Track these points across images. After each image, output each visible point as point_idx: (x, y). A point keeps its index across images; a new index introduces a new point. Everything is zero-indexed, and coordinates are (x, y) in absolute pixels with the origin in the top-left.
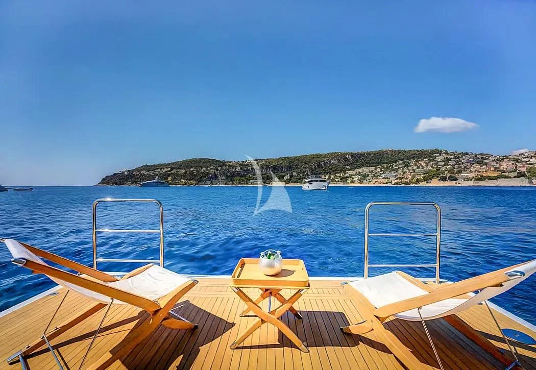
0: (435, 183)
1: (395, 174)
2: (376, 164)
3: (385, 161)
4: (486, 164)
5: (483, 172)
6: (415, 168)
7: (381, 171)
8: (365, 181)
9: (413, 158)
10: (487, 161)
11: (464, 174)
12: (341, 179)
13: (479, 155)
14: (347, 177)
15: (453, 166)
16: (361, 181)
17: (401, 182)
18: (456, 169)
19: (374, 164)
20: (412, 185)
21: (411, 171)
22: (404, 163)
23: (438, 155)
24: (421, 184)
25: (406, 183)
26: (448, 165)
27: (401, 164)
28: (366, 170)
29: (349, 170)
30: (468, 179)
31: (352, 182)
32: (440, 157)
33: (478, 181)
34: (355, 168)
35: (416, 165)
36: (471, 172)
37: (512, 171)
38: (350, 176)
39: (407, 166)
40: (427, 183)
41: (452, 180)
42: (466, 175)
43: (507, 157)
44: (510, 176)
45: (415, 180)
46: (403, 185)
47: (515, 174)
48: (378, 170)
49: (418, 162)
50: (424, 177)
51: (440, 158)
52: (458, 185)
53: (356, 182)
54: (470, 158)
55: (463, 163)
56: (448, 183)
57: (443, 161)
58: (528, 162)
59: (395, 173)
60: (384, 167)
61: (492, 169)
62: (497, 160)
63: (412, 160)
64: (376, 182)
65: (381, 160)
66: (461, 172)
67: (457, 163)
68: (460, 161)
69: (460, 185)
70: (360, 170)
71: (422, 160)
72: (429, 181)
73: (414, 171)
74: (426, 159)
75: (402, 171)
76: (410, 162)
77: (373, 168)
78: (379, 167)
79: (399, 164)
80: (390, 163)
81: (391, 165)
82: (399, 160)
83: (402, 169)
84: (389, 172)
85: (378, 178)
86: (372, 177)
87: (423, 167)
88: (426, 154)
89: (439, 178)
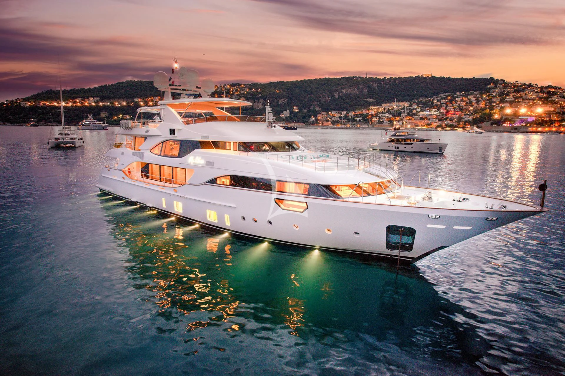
2: (411, 98)
3: (423, 93)
6: (462, 104)
7: (418, 107)
9: (460, 90)
13: (545, 88)
17: (445, 124)
19: (409, 97)
21: (457, 109)
22: (447, 97)
23: (493, 86)
25: (451, 127)
27: (444, 99)
28: (397, 106)
29: (374, 105)
35: (463, 100)
38: (377, 114)
39: (452, 101)
40: (478, 127)
48: (414, 106)
53: (385, 124)
63: (458, 93)
67: (516, 100)
71: (471, 94)
72: (480, 125)
73: (461, 109)
74: (477, 93)
75: (445, 109)
76: (455, 96)
77: (408, 103)
78: (414, 102)
79: (442, 99)
80: (430, 97)
81: (431, 99)
82: (441, 93)
83: (444, 105)
84: (429, 110)
85: (413, 119)
86: (406, 116)
87: (472, 104)
88: (477, 84)
89: (492, 121)
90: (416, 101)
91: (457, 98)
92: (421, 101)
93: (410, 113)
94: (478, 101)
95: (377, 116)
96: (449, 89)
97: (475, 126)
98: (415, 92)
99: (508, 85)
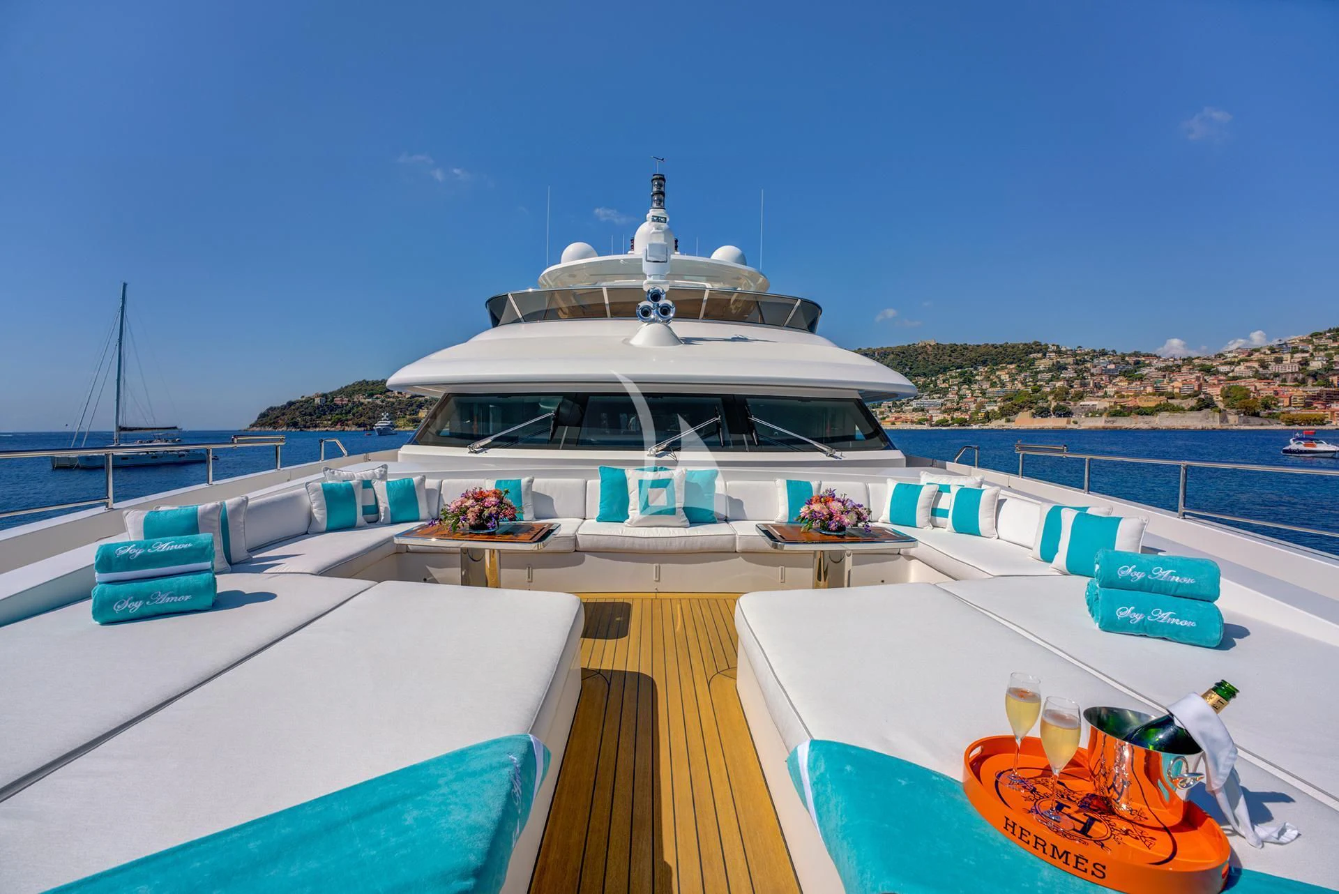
0: (1025, 421)
1: (940, 401)
3: (921, 371)
4: (1141, 378)
5: (1128, 397)
6: (986, 385)
9: (984, 363)
10: (1145, 371)
11: (1087, 402)
13: (1130, 355)
15: (1070, 382)
17: (952, 418)
18: (1076, 389)
20: (975, 427)
21: (977, 393)
22: (961, 375)
23: (1040, 355)
24: (994, 425)
25: (963, 422)
26: (1058, 379)
27: (956, 377)
30: (1093, 412)
32: (1043, 361)
33: (1114, 418)
35: (987, 378)
36: (1105, 396)
37: (1190, 396)
39: (969, 381)
40: (1008, 421)
41: (1060, 416)
42: (1092, 403)
43: (1188, 361)
44: (1183, 405)
45: (982, 414)
46: (956, 426)
47: (1193, 402)
49: (993, 371)
50: (1001, 408)
51: (1042, 364)
52: (1072, 426)
54: (1110, 362)
55: (1092, 375)
56: (1052, 423)
57: (1050, 370)
58: (1231, 375)
59: (939, 398)
61: (1149, 389)
62: (1167, 368)
63: (981, 369)
64: (896, 419)
65: (910, 369)
66: (1081, 398)
67: (1080, 375)
68: (1088, 370)
69: (1076, 427)
71: (1002, 369)
72: (1012, 418)
73: (983, 393)
74: (1012, 367)
75: (957, 394)
76: (975, 372)
79: (952, 377)
80: (933, 375)
81: (933, 379)
82: (951, 368)
83: (956, 388)
84: (928, 397)
85: (902, 411)
86: (889, 407)
87: (1003, 385)
88: (1012, 353)
89: (1033, 411)
91: (978, 375)
93: (898, 403)
94: (1013, 380)
96: (964, 363)
97: (1004, 420)
98: (908, 369)
99: (1065, 353)
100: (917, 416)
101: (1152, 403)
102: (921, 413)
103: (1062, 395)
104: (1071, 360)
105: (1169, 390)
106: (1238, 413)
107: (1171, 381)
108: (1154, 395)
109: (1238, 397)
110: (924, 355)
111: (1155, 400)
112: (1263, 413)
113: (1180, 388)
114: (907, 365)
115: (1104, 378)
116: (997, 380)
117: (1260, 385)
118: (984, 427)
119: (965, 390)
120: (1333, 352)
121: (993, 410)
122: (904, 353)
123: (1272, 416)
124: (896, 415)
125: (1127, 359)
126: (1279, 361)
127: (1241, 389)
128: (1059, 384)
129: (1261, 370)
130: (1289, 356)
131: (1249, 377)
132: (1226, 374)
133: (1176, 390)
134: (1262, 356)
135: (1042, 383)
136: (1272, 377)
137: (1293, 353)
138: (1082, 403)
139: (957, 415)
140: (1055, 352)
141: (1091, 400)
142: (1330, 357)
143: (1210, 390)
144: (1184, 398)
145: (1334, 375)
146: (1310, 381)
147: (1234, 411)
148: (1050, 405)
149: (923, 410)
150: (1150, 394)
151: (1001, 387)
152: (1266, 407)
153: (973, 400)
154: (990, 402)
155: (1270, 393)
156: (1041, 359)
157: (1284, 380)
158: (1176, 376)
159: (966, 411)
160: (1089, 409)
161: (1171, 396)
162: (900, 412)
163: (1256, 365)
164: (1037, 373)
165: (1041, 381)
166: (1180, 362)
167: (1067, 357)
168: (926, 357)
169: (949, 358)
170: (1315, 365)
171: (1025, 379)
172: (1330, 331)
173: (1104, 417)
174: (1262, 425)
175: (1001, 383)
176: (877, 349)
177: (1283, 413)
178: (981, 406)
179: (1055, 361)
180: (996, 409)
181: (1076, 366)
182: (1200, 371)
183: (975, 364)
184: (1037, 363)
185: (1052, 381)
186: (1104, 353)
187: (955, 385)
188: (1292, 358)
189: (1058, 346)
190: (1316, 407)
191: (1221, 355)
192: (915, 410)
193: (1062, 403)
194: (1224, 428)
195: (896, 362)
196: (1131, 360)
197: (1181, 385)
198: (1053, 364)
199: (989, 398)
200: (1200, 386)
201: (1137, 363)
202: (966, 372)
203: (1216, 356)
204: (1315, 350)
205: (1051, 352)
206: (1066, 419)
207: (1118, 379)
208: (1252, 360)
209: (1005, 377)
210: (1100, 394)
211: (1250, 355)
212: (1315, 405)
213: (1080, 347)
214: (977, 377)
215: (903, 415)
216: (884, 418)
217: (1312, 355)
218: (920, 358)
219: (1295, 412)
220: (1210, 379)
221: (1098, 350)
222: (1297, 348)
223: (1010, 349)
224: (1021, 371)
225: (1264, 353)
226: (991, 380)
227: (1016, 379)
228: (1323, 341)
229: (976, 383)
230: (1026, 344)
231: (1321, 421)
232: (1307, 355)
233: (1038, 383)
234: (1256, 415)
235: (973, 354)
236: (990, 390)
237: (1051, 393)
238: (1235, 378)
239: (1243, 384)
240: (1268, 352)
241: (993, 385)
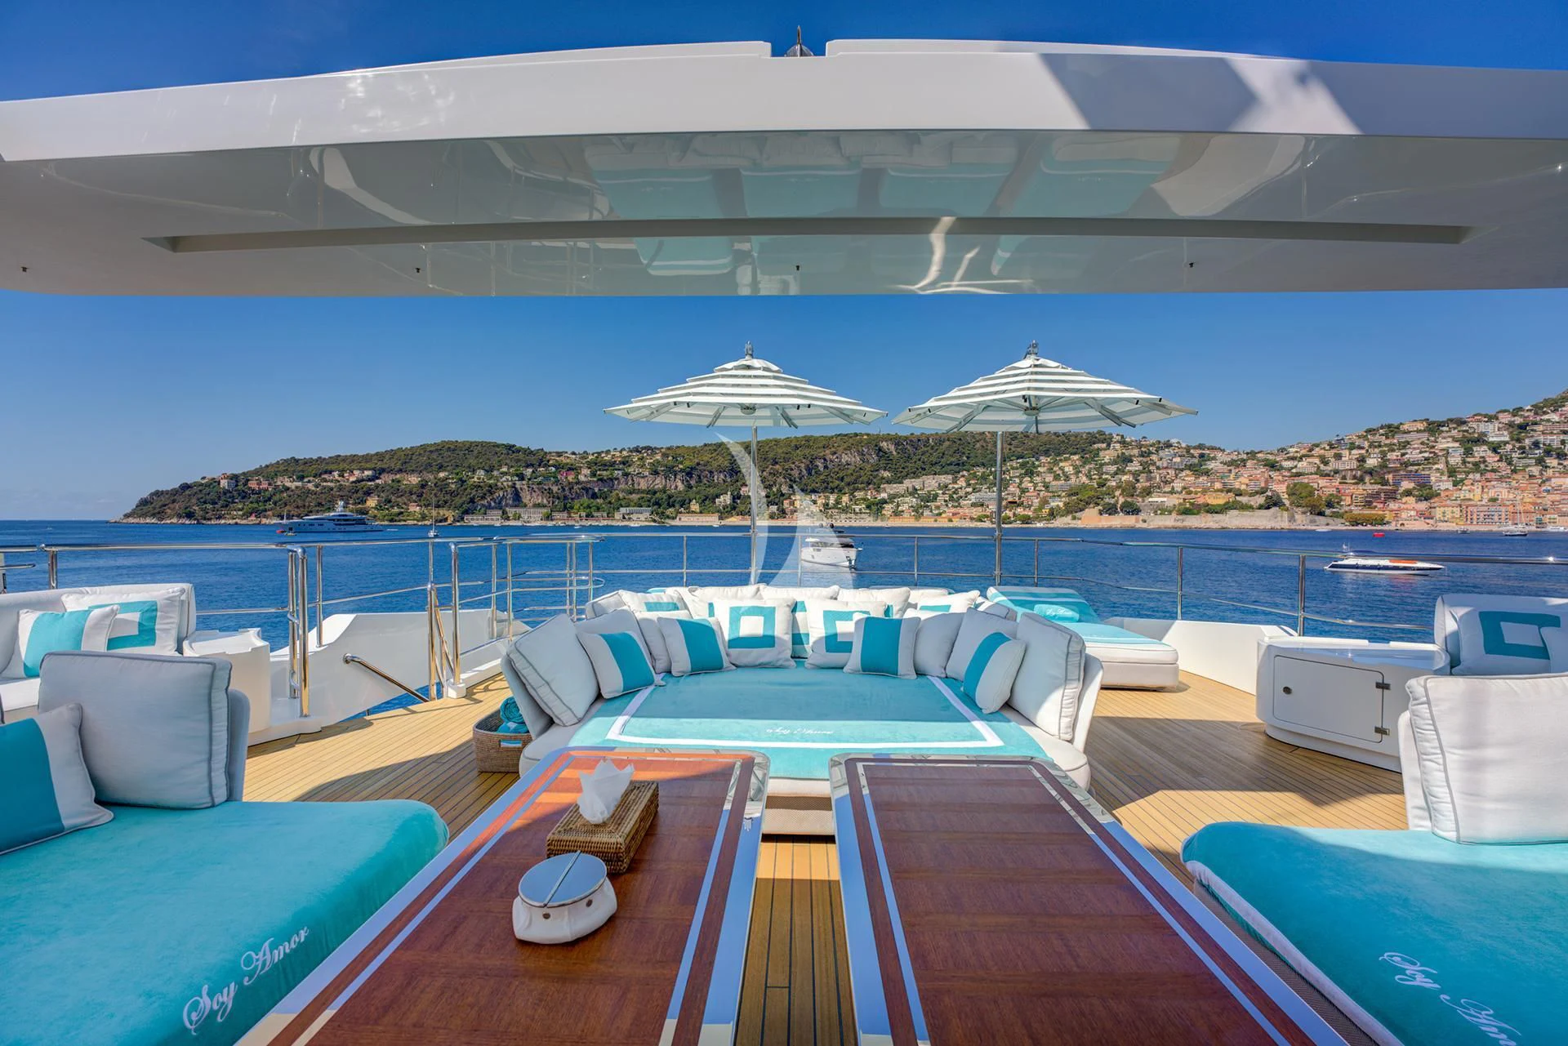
0: (1091, 519)
2: (956, 468)
3: (979, 460)
4: (1207, 473)
5: (1196, 493)
6: (1049, 478)
7: (969, 485)
8: (927, 513)
9: (1046, 453)
10: (1211, 465)
11: (1155, 499)
12: (868, 507)
13: (1195, 448)
14: (884, 502)
15: (1136, 475)
16: (918, 512)
17: (1014, 514)
18: (1143, 483)
19: (952, 467)
20: (1038, 525)
21: (1040, 487)
22: (1023, 465)
23: (1104, 445)
25: (1026, 520)
26: (1124, 473)
27: (1017, 469)
28: (931, 483)
29: (889, 482)
30: (1162, 510)
31: (897, 513)
32: (1107, 452)
33: (1184, 517)
34: (906, 476)
35: (1050, 470)
36: (1172, 492)
37: (1257, 493)
38: (892, 497)
39: (1030, 473)
40: (1074, 518)
41: (1128, 513)
42: (1160, 500)
43: (1252, 455)
44: (1252, 503)
45: (1046, 511)
46: (1018, 524)
47: (1261, 500)
48: (962, 483)
49: (1056, 463)
50: (1066, 504)
51: (1107, 456)
52: (1141, 525)
53: (906, 515)
54: (1175, 455)
55: (1158, 468)
56: (1120, 521)
57: (1114, 462)
58: (1294, 471)
60: (975, 476)
61: (1218, 485)
62: (1232, 463)
63: (1043, 459)
64: (954, 514)
65: (968, 458)
66: (1149, 493)
67: (1146, 468)
68: (1153, 463)
69: (1145, 526)
70: (917, 483)
71: (1066, 460)
72: (1078, 515)
73: (1047, 487)
74: (1076, 457)
75: (1018, 487)
76: (1037, 463)
77: (950, 477)
78: (963, 476)
79: (1013, 468)
80: (992, 466)
81: (993, 469)
82: (1012, 458)
83: (1017, 480)
84: (988, 490)
85: (959, 506)
86: (946, 501)
87: (1067, 478)
88: (1075, 443)
89: (1100, 507)
90: (965, 473)
91: (1040, 466)
92: (975, 473)
93: (955, 496)
94: (1077, 472)
95: (892, 502)
96: (1025, 452)
97: (1070, 517)
98: (965, 458)
99: (1130, 444)
100: (977, 512)
101: (1219, 500)
102: (980, 509)
103: (1130, 489)
104: (1136, 452)
105: (1237, 487)
106: (1304, 513)
107: (1237, 476)
108: (1222, 491)
109: (1304, 494)
110: (982, 443)
111: (1224, 498)
112: (1328, 511)
113: (1247, 485)
114: (964, 453)
115: (1169, 471)
116: (1060, 472)
117: (1323, 482)
118: (1050, 526)
119: (1026, 481)
120: (1386, 449)
121: (1058, 506)
122: (960, 439)
123: (1335, 515)
124: (953, 510)
125: (1192, 451)
126: (1338, 457)
127: (1306, 486)
128: (1124, 478)
129: (1322, 466)
130: (1347, 452)
131: (1312, 474)
132: (1289, 470)
133: (1243, 487)
134: (1323, 451)
135: (1107, 476)
136: (1332, 473)
137: (1351, 449)
138: (1150, 500)
139: (1019, 510)
140: (1120, 443)
141: (1159, 497)
142: (1384, 454)
143: (1274, 487)
144: (1251, 495)
145: (1389, 473)
146: (1367, 478)
147: (1300, 509)
148: (1117, 501)
149: (982, 505)
150: (1218, 490)
151: (1065, 480)
152: (1330, 505)
153: (1035, 494)
154: (1054, 496)
155: (1333, 491)
156: (1105, 450)
157: (1344, 478)
158: (1242, 470)
159: (1030, 507)
160: (1158, 506)
161: (1238, 493)
162: (957, 507)
163: (1317, 461)
164: (1102, 465)
165: (1107, 474)
166: (1245, 457)
167: (1132, 449)
168: (984, 445)
169: (1009, 447)
170: (1372, 462)
171: (1089, 472)
172: (1382, 427)
173: (1174, 515)
174: (1328, 524)
175: (1065, 475)
176: (932, 435)
177: (1346, 512)
178: (1045, 502)
179: (1120, 452)
180: (1061, 504)
181: (1141, 458)
182: (1265, 465)
183: (1036, 454)
184: (1101, 454)
185: (1117, 474)
186: (1169, 445)
187: (1016, 477)
188: (1350, 454)
189: (1122, 437)
190: (1376, 507)
191: (1282, 450)
192: (974, 505)
193: (1129, 500)
194: (1293, 527)
195: (952, 450)
196: (1196, 453)
197: (1247, 481)
198: (1118, 456)
199: (1052, 492)
200: (1266, 482)
201: (1202, 456)
202: (1028, 462)
203: (1278, 451)
204: (1370, 447)
205: (1115, 442)
206: (1134, 517)
207: (1184, 474)
208: (1313, 456)
209: (1069, 469)
210: (1168, 489)
211: (1310, 451)
212: (1375, 504)
213: (1144, 437)
214: (1039, 469)
215: (960, 511)
216: (940, 514)
217: (1367, 451)
218: (978, 445)
219: (1356, 511)
220: (1274, 474)
221: (1162, 441)
222: (1352, 443)
223: (1073, 438)
224: (1085, 463)
225: (1324, 448)
226: (1055, 472)
227: (1080, 472)
228: (1377, 438)
229: (1038, 475)
230: (1089, 433)
231: (1382, 521)
232: (1363, 452)
233: (1104, 477)
234: (1321, 514)
235: (1035, 443)
236: (1054, 483)
237: (1118, 487)
238: (1298, 475)
239: (1306, 481)
240: (1328, 448)
241: (1057, 478)
